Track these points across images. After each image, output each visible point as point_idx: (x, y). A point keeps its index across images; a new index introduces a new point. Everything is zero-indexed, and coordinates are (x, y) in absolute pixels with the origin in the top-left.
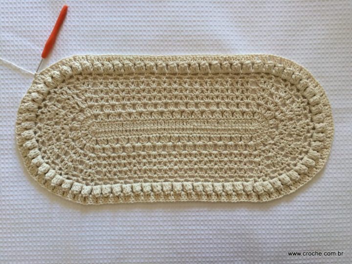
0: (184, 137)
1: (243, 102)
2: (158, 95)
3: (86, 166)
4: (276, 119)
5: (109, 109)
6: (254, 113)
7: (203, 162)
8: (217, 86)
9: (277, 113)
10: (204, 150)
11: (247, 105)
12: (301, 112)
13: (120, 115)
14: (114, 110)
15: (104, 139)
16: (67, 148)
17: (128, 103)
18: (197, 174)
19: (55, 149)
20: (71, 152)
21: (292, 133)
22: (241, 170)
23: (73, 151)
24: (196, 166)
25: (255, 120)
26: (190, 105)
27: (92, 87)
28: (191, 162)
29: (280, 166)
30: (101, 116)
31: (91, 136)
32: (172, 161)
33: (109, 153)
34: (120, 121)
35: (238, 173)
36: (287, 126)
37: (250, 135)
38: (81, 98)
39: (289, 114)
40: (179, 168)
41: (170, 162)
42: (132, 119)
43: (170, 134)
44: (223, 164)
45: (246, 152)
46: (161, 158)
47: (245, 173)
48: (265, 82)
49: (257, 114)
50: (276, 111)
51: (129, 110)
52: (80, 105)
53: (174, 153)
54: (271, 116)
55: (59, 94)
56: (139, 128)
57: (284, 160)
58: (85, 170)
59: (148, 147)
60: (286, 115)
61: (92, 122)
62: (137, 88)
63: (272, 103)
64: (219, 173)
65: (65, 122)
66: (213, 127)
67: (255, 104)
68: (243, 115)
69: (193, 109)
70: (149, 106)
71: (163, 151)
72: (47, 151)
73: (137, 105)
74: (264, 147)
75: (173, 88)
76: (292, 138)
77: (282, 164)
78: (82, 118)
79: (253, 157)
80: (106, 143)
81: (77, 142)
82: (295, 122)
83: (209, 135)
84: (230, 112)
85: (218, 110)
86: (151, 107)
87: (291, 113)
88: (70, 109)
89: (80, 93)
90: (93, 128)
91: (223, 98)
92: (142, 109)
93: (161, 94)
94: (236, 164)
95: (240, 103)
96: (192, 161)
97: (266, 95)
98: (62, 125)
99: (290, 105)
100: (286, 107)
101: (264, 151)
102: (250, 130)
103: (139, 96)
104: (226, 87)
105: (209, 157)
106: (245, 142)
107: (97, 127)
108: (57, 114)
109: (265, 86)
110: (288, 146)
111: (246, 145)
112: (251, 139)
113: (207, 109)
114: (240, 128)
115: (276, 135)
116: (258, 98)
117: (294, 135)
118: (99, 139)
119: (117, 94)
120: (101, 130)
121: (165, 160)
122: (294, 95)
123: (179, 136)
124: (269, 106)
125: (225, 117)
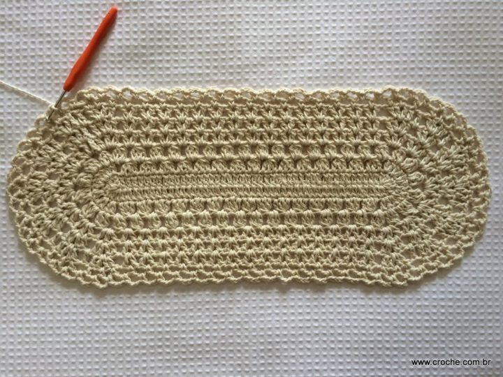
0: (264, 203)
1: (366, 144)
2: (223, 131)
3: (97, 249)
4: (421, 171)
5: (141, 154)
6: (383, 162)
7: (296, 243)
8: (321, 116)
9: (423, 162)
10: (298, 223)
11: (373, 148)
12: (464, 160)
13: (158, 164)
14: (149, 156)
15: (129, 205)
16: (67, 218)
17: (174, 143)
18: (284, 263)
19: (46, 219)
20: (73, 226)
21: (449, 195)
22: (360, 257)
23: (77, 224)
24: (284, 250)
25: (385, 173)
26: (276, 148)
27: (114, 116)
28: (275, 243)
29: (429, 254)
30: (126, 165)
31: (107, 199)
32: (244, 242)
33: (138, 228)
34: (159, 174)
35: (355, 262)
36: (441, 183)
37: (377, 200)
38: (94, 134)
39: (444, 164)
40: (256, 253)
41: (240, 244)
42: (178, 171)
43: (241, 197)
44: (329, 246)
45: (369, 228)
46: (225, 236)
47: (368, 263)
48: (402, 109)
49: (388, 162)
50: (422, 157)
51: (174, 157)
52: (93, 146)
53: (248, 228)
54: (412, 167)
55: (59, 125)
56: (189, 187)
57: (435, 244)
58: (95, 257)
59: (204, 218)
60: (438, 165)
61: (110, 174)
62: (188, 119)
63: (414, 145)
64: (323, 260)
65: (66, 174)
66: (314, 186)
67: (385, 146)
68: (365, 165)
69: (282, 155)
70: (208, 150)
71: (229, 225)
72: (33, 223)
73: (188, 148)
74: (402, 219)
75: (247, 120)
76: (448, 206)
77: (433, 250)
78: (95, 169)
79: (381, 237)
80: (133, 210)
81: (84, 209)
82: (453, 178)
83: (306, 200)
84: (343, 160)
85: (322, 156)
86: (210, 151)
87: (447, 162)
88: (75, 152)
89: (92, 124)
90: (113, 185)
91: (331, 137)
92: (196, 155)
93: (229, 129)
94: (352, 247)
95: (360, 144)
96: (277, 242)
97: (404, 131)
98: (60, 180)
99: (445, 147)
100: (438, 152)
101: (400, 227)
102: (377, 189)
103: (191, 133)
104: (337, 117)
105: (306, 235)
106: (367, 211)
107: (120, 183)
108: (54, 160)
109: (401, 116)
110: (441, 218)
111: (370, 216)
112: (378, 205)
113: (304, 156)
114: (360, 186)
115: (422, 199)
116: (391, 137)
117: (452, 201)
118: (121, 204)
119: (155, 128)
120: (125, 190)
121: (232, 239)
122: (452, 131)
123: (256, 201)
124: (409, 149)
125: (334, 169)
